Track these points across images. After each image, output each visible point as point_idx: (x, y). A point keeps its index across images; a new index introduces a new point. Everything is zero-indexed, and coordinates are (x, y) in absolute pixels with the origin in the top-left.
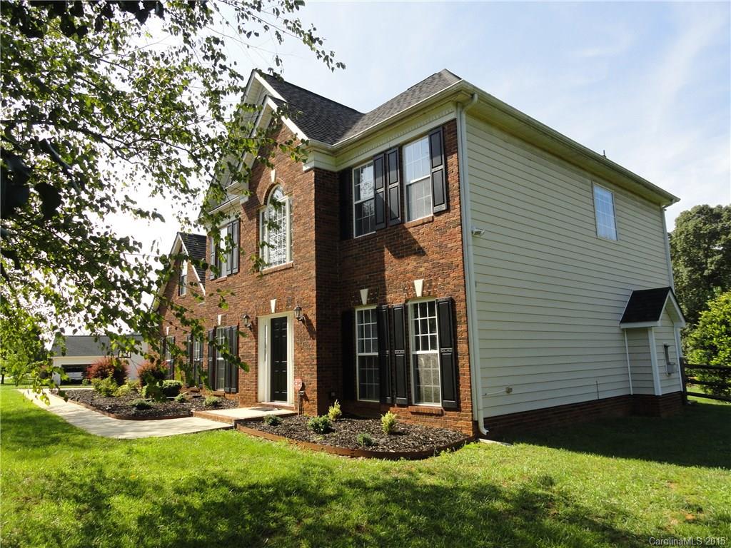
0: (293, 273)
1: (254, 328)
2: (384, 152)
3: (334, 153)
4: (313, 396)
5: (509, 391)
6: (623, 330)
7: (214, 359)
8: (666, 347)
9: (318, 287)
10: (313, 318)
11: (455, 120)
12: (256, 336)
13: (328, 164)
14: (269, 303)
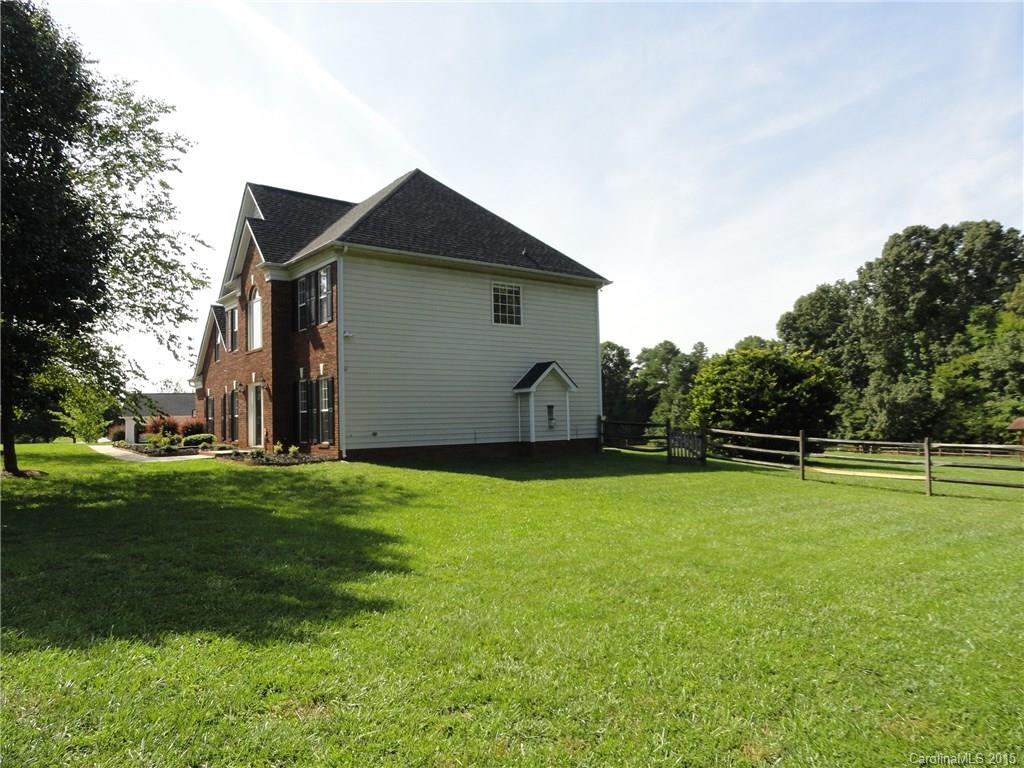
0: (261, 355)
1: (246, 393)
2: (308, 274)
3: (286, 268)
4: (271, 439)
5: (375, 434)
6: (517, 394)
7: (233, 416)
8: (550, 408)
9: (273, 367)
10: (271, 387)
11: (336, 262)
12: (247, 400)
13: (282, 276)
14: (251, 376)
